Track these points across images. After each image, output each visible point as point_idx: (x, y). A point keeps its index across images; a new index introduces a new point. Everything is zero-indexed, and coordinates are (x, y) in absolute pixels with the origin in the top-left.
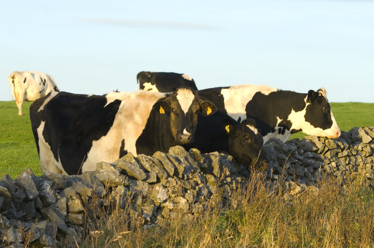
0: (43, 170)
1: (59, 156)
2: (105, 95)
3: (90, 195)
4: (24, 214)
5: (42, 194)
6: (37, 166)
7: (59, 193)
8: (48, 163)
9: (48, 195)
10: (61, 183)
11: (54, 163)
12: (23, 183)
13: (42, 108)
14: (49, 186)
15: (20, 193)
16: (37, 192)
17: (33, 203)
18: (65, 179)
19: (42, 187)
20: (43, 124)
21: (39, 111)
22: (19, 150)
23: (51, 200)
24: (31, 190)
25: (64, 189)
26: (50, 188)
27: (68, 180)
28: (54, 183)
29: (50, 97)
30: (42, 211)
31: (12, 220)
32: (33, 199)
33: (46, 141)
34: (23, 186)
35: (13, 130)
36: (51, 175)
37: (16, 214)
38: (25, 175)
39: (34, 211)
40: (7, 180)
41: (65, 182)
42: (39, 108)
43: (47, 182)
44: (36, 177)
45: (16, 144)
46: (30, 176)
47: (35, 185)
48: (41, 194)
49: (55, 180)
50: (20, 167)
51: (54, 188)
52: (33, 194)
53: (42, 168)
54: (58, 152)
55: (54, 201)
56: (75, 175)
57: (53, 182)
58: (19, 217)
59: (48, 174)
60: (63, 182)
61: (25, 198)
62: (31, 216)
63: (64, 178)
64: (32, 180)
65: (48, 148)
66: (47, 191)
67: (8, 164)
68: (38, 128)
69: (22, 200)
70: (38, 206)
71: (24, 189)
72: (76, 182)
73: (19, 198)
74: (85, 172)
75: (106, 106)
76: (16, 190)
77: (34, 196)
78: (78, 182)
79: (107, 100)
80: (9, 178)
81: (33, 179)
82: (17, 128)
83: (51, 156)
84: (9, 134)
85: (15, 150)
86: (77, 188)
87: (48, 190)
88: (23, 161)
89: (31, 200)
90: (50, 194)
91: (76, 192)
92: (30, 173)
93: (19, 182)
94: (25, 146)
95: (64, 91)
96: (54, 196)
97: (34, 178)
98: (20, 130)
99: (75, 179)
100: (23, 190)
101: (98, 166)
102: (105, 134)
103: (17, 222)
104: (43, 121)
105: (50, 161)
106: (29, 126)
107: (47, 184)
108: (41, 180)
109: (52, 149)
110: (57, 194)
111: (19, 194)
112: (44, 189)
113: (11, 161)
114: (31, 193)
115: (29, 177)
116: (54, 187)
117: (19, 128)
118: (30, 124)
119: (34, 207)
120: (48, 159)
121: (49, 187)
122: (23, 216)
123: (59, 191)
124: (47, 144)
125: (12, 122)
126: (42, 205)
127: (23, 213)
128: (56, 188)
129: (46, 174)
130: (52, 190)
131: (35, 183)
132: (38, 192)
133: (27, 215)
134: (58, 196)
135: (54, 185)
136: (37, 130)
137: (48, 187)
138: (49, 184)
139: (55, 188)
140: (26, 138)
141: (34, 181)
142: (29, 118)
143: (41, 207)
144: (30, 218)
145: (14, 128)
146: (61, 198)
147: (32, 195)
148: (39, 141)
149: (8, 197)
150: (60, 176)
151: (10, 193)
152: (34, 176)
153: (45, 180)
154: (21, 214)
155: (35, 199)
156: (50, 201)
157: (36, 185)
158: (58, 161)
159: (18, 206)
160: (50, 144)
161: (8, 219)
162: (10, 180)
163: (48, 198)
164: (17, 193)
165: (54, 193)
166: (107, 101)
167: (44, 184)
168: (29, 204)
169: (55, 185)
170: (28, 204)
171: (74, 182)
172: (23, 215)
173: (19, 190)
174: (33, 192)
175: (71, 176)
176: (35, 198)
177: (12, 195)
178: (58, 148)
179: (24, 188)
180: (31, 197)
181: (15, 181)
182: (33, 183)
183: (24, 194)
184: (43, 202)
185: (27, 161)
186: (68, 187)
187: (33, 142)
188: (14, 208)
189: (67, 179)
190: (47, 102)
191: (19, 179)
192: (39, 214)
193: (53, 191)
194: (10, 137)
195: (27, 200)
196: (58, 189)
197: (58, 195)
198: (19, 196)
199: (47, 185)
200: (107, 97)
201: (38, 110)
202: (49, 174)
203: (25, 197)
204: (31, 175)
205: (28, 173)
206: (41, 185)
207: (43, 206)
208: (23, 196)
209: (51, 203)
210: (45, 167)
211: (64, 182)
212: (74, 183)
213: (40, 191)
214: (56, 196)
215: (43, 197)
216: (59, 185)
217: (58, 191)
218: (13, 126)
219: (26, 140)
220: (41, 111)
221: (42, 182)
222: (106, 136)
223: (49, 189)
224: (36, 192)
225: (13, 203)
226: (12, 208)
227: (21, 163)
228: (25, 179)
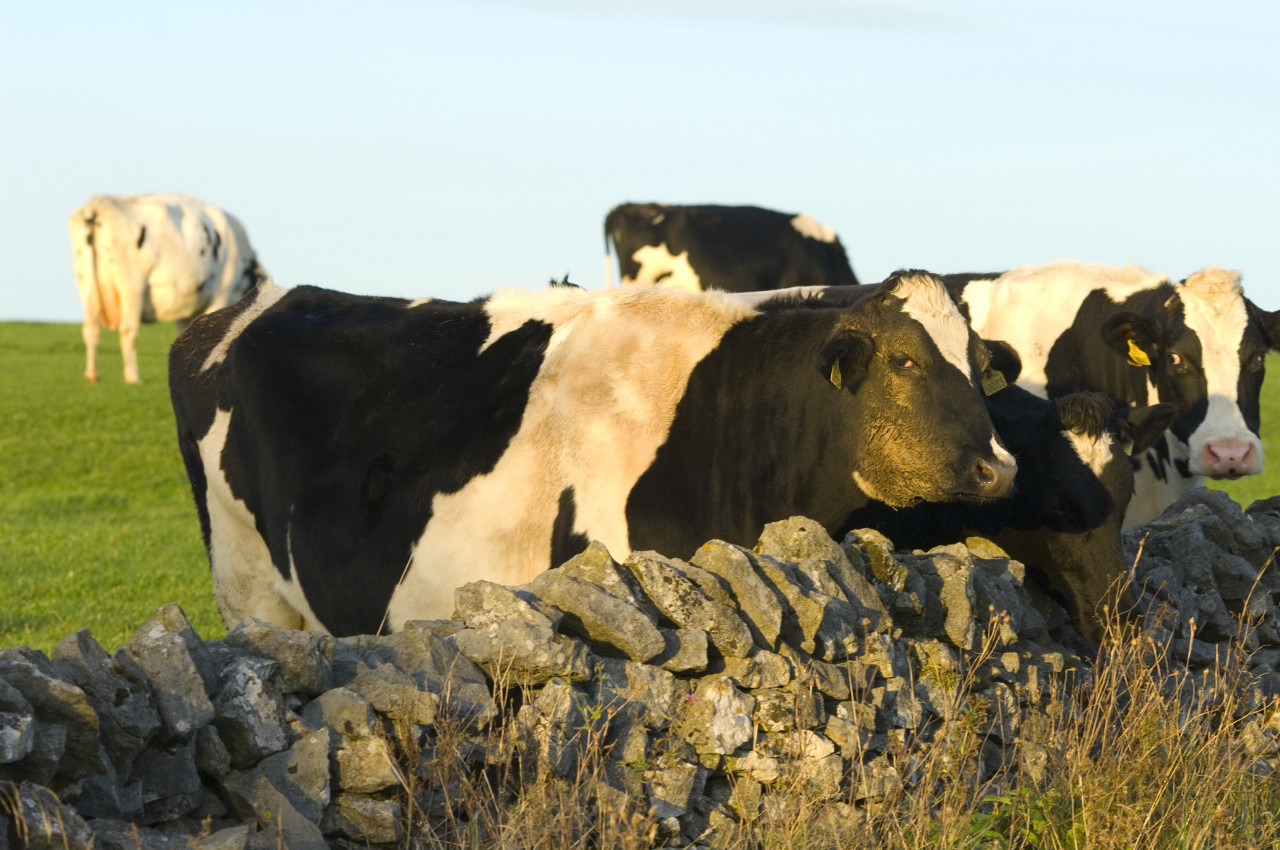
0: (227, 614)
1: (291, 556)
2: (480, 301)
3: (427, 718)
4: (154, 797)
5: (229, 714)
6: (201, 597)
7: (298, 711)
8: (244, 584)
9: (252, 719)
10: (310, 668)
11: (270, 585)
12: (147, 666)
13: (217, 355)
14: (258, 681)
15: (135, 709)
16: (209, 706)
17: (189, 752)
18: (323, 652)
19: (229, 684)
20: (222, 421)
21: (207, 365)
22: (126, 528)
23: (267, 739)
24: (180, 698)
25: (320, 694)
26: (260, 691)
27: (337, 658)
28: (278, 669)
29: (253, 307)
30: (226, 785)
31: (99, 821)
32: (190, 734)
33: (237, 495)
34: (149, 681)
35: (101, 443)
36: (266, 635)
37: (116, 797)
38: (156, 632)
39: (194, 783)
40: (80, 656)
41: (326, 663)
42: (205, 354)
43: (251, 662)
44: (203, 644)
45: (113, 502)
46: (179, 640)
47: (198, 676)
48: (225, 714)
49: (281, 657)
50: (131, 600)
51: (280, 689)
52: (189, 713)
53: (223, 605)
54: (289, 541)
55: (277, 746)
56: (369, 637)
57: (273, 665)
58: (131, 807)
59: (252, 630)
60: (315, 663)
61: (155, 729)
62: (179, 805)
63: (318, 646)
64: (187, 653)
65: (244, 523)
66: (248, 703)
67: (83, 586)
68: (201, 438)
69: (145, 739)
70: (212, 763)
71: (155, 694)
72: (372, 667)
73: (132, 731)
74: (410, 625)
75: (485, 347)
76: (121, 696)
77: (197, 722)
78: (378, 663)
79: (491, 321)
80: (92, 646)
81: (192, 651)
82: (117, 436)
83: (258, 557)
84: (85, 461)
85: (110, 529)
86: (375, 689)
87: (253, 699)
88: (145, 574)
89: (181, 740)
90: (261, 714)
91: (371, 705)
92: (178, 625)
93: (134, 664)
94: (153, 513)
95: (313, 283)
96: (277, 723)
97: (196, 647)
98: (134, 442)
99: (364, 654)
100: (148, 695)
101: (461, 598)
102: (487, 468)
103: (122, 830)
104: (225, 408)
105: (254, 577)
106: (170, 426)
107: (250, 673)
108: (226, 654)
109: (261, 527)
110: (290, 715)
111: (131, 715)
112: (237, 694)
113: (94, 572)
114: (181, 707)
115: (173, 643)
116: (278, 685)
117: (128, 436)
118: (173, 419)
119: (195, 770)
120: (244, 568)
121: (256, 687)
122: (149, 808)
123: (299, 703)
124: (241, 504)
125: (99, 410)
126: (229, 758)
127: (146, 791)
128: (285, 688)
129: (246, 631)
130: (270, 698)
131: (199, 669)
132: (210, 703)
133: (162, 801)
134: (293, 724)
135: (278, 678)
136: (197, 447)
137: (254, 683)
138: (256, 671)
139: (284, 691)
140: (158, 478)
141: (194, 659)
142: (167, 394)
143: (223, 768)
144: (176, 816)
145: (106, 436)
146: (307, 733)
147: (185, 717)
148: (209, 494)
149: (87, 723)
150: (303, 638)
151: (96, 708)
152: (196, 637)
153: (242, 655)
154: (140, 797)
155: (198, 736)
156: (261, 743)
157: (203, 676)
158: (286, 576)
159: (129, 762)
160: (252, 507)
161: (87, 818)
162: (93, 654)
163: (251, 729)
164: (124, 707)
165: (280, 711)
166: (491, 325)
167: (236, 671)
168: (173, 754)
169: (282, 676)
170: (171, 757)
171: (362, 663)
172: (147, 801)
173: (131, 698)
174: (192, 707)
175: (350, 641)
176: (199, 731)
177: (102, 716)
178: (289, 526)
179: (154, 687)
180: (182, 726)
181: (116, 657)
182: (192, 669)
183: (154, 712)
184: (230, 749)
185: (163, 577)
186: (336, 684)
187: (184, 495)
188: (112, 774)
189: (334, 651)
190: (242, 330)
191: (135, 649)
192: (214, 797)
193: (273, 703)
194: (87, 471)
195: (164, 739)
196: (296, 694)
197: (294, 720)
198: (130, 723)
199: (250, 678)
200: (490, 308)
201: (201, 364)
202: (256, 630)
203: (158, 724)
204: (181, 635)
205: (168, 625)
206: (226, 676)
207: (233, 766)
208: (149, 723)
209: (265, 752)
210: (235, 600)
211: (320, 662)
212: (362, 669)
213: (218, 700)
214: (286, 725)
215: (231, 729)
216: (297, 676)
217: (296, 702)
218: (103, 428)
219: (156, 486)
220: (215, 365)
221: (227, 665)
222: (491, 477)
223: (260, 695)
224: (204, 707)
225: (108, 750)
226: (102, 772)
227: (136, 583)
228: (156, 649)
